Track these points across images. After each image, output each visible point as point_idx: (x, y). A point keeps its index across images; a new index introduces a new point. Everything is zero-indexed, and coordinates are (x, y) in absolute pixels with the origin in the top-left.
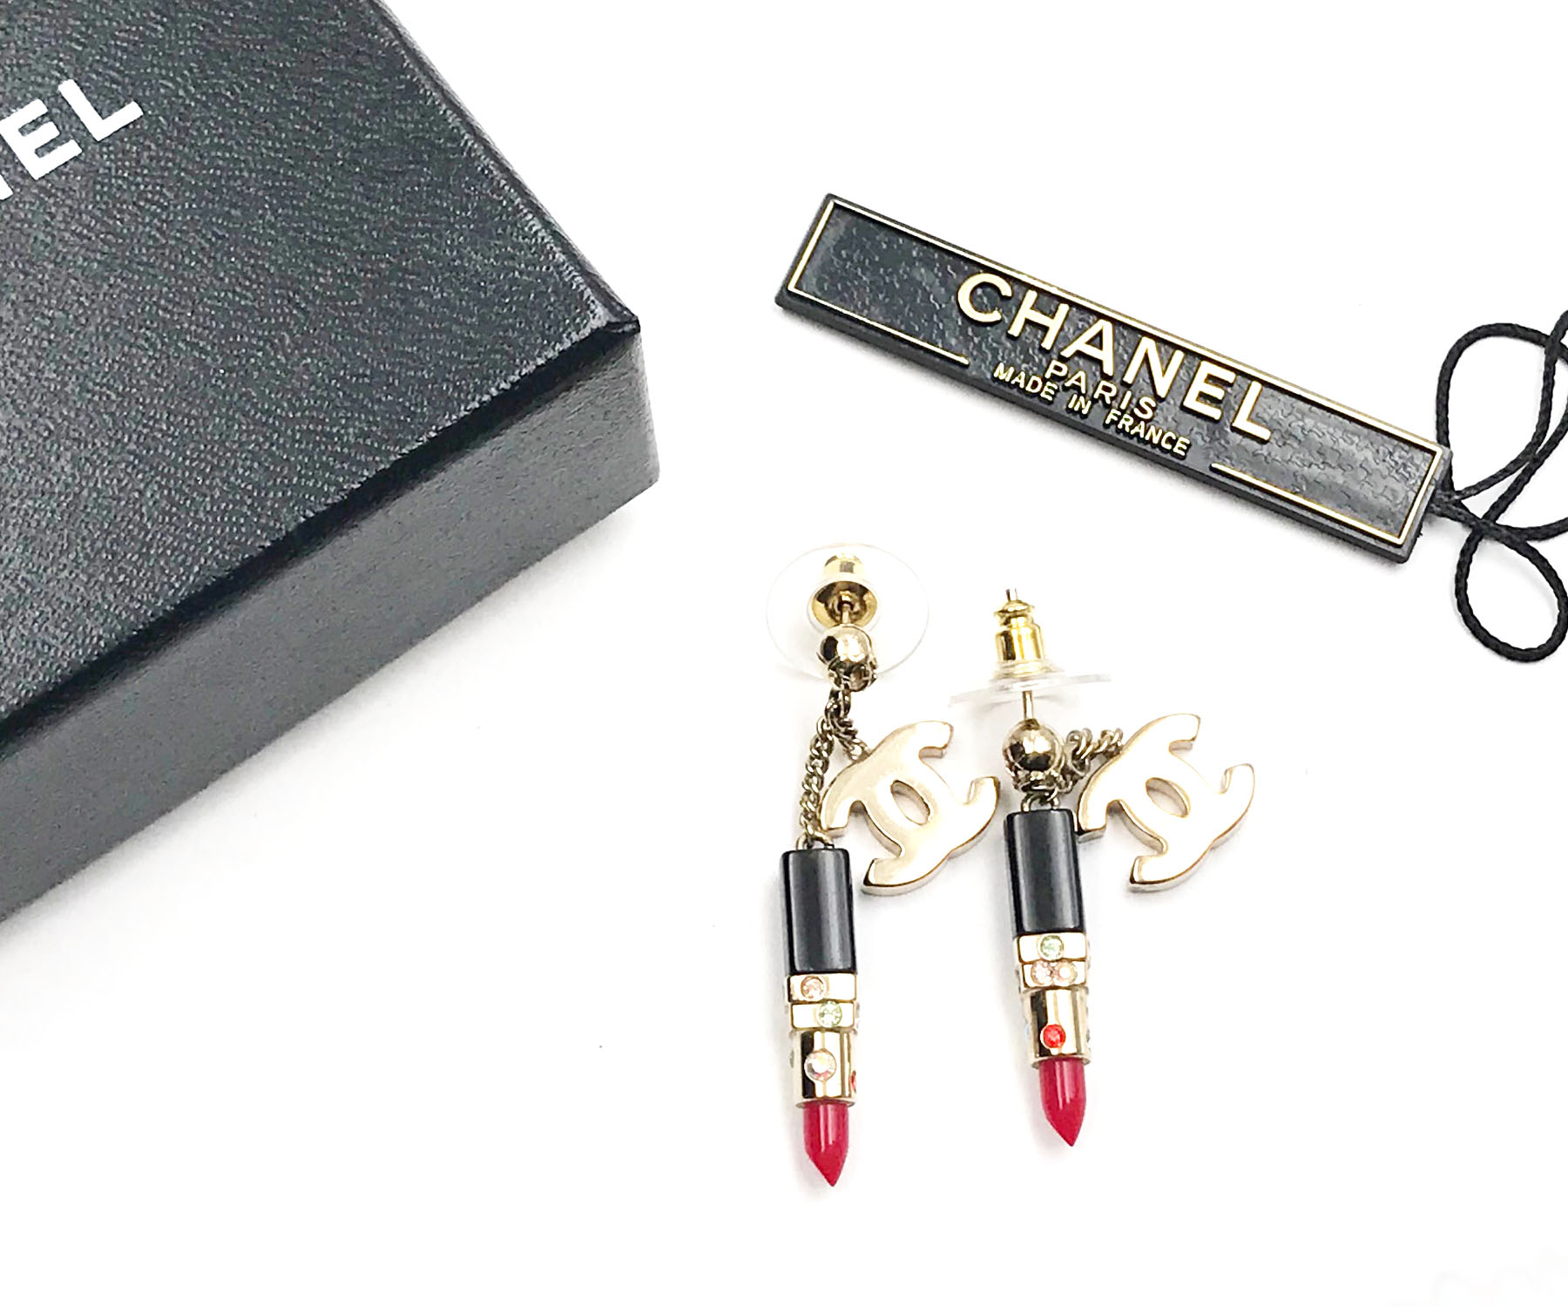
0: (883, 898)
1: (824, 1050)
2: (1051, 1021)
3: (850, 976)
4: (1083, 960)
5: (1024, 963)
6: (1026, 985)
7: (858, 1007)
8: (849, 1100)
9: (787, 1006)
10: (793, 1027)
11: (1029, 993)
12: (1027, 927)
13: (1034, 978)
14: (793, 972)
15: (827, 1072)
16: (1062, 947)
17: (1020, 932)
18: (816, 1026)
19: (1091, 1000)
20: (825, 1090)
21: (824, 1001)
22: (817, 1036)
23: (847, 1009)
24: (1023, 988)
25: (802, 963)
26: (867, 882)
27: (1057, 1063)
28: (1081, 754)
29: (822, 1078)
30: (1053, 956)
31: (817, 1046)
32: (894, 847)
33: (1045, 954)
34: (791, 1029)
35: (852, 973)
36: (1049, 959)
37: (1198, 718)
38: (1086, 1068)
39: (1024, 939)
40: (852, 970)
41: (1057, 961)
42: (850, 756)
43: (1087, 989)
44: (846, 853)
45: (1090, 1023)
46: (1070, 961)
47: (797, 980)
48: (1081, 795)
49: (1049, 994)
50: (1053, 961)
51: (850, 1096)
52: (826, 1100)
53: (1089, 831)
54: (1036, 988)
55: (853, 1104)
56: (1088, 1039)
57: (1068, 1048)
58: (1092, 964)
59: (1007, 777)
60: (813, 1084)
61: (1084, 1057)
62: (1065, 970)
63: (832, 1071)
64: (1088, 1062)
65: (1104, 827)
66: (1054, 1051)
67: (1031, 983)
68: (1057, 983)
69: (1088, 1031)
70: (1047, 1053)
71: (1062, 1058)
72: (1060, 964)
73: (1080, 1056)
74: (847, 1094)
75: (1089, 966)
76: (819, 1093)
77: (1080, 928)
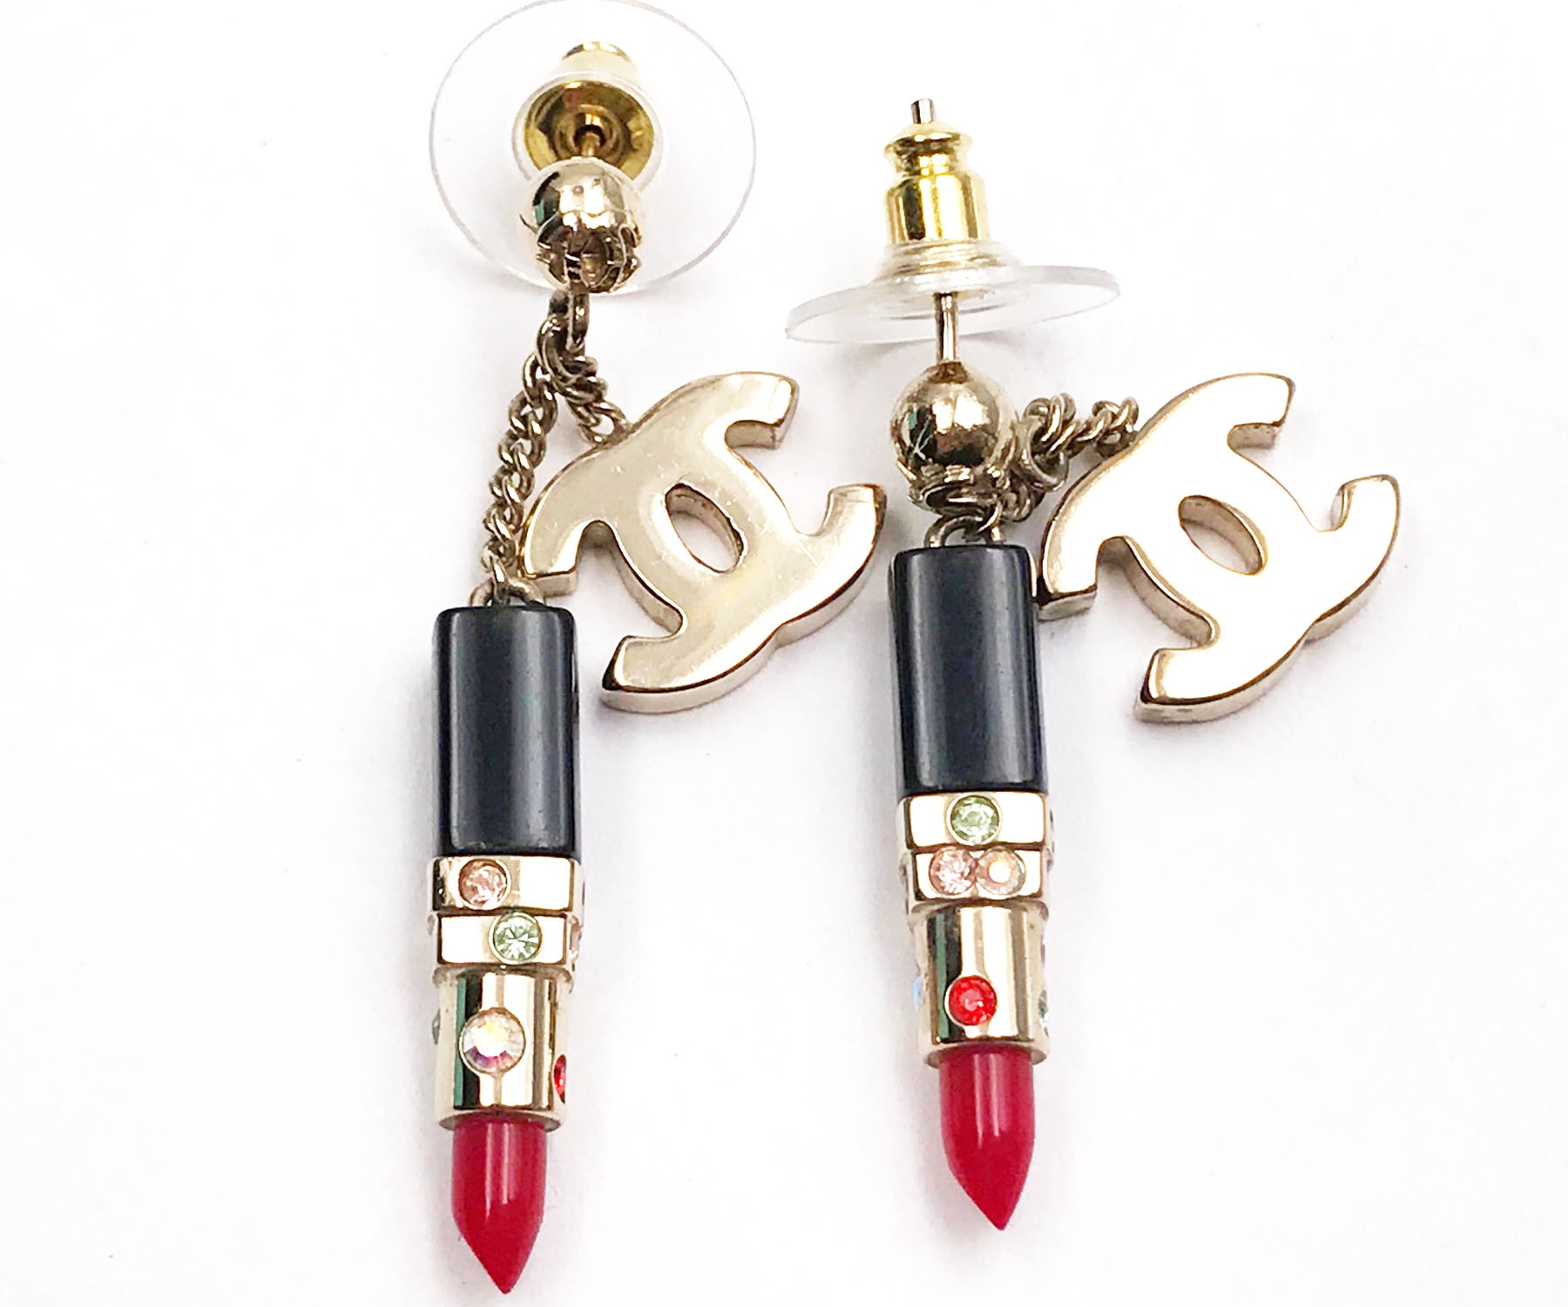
0: (640, 717)
1: (502, 1011)
2: (968, 970)
3: (563, 863)
4: (1036, 847)
5: (916, 850)
6: (919, 895)
7: (577, 927)
8: (548, 1114)
9: (430, 919)
10: (440, 959)
11: (925, 912)
12: (926, 776)
13: (935, 881)
14: (447, 848)
15: (503, 1055)
16: (996, 820)
17: (913, 787)
18: (486, 959)
19: (1054, 931)
20: (498, 1092)
21: (503, 911)
22: (489, 980)
23: (552, 928)
24: (913, 903)
25: (464, 831)
26: (609, 682)
27: (976, 1057)
28: (1051, 441)
29: (493, 1069)
30: (976, 836)
31: (488, 1001)
32: (669, 616)
33: (962, 834)
34: (435, 965)
35: (567, 857)
36: (970, 843)
37: (1290, 383)
38: (1037, 1070)
39: (918, 803)
40: (567, 850)
41: (985, 848)
42: (591, 436)
43: (1043, 907)
44: (567, 619)
45: (1048, 976)
46: (1011, 847)
47: (452, 868)
48: (1050, 525)
49: (966, 914)
50: (977, 848)
51: (549, 1108)
52: (499, 1114)
53: (1063, 596)
54: (937, 900)
55: (557, 1124)
56: (1042, 1009)
57: (1001, 1025)
58: (1056, 858)
59: (898, 481)
60: (477, 1079)
61: (1033, 1045)
62: (1001, 868)
63: (515, 1054)
64: (1042, 1058)
65: (1093, 588)
66: (972, 1032)
67: (929, 891)
68: (983, 894)
69: (1044, 994)
70: (955, 1034)
71: (987, 1045)
72: (990, 854)
73: (1025, 1045)
74: (545, 1103)
75: (1050, 863)
76: (486, 1099)
77: (1033, 784)
